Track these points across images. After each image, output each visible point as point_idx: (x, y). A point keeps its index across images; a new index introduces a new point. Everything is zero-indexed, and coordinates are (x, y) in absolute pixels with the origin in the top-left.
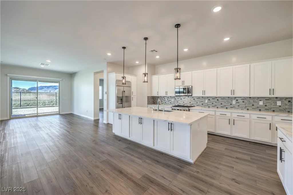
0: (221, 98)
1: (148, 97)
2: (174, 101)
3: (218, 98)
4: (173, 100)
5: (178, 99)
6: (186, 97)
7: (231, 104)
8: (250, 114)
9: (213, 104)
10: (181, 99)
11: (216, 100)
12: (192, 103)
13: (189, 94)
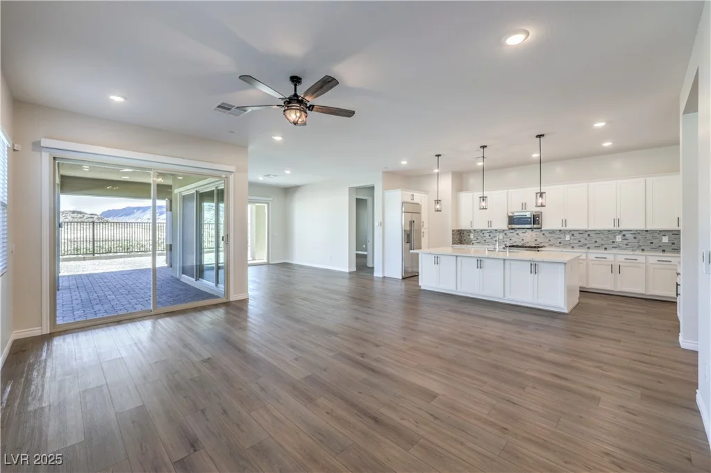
0: (594, 232)
1: (453, 231)
2: (503, 238)
3: (589, 233)
4: (501, 236)
5: (512, 234)
6: (528, 230)
7: (613, 242)
8: (646, 256)
9: (580, 241)
10: (517, 234)
11: (586, 236)
12: (539, 240)
13: (535, 226)
